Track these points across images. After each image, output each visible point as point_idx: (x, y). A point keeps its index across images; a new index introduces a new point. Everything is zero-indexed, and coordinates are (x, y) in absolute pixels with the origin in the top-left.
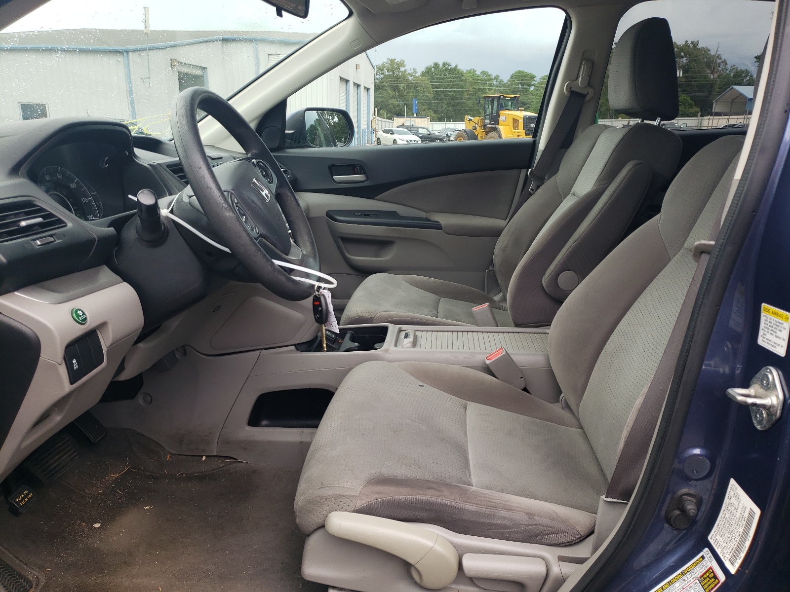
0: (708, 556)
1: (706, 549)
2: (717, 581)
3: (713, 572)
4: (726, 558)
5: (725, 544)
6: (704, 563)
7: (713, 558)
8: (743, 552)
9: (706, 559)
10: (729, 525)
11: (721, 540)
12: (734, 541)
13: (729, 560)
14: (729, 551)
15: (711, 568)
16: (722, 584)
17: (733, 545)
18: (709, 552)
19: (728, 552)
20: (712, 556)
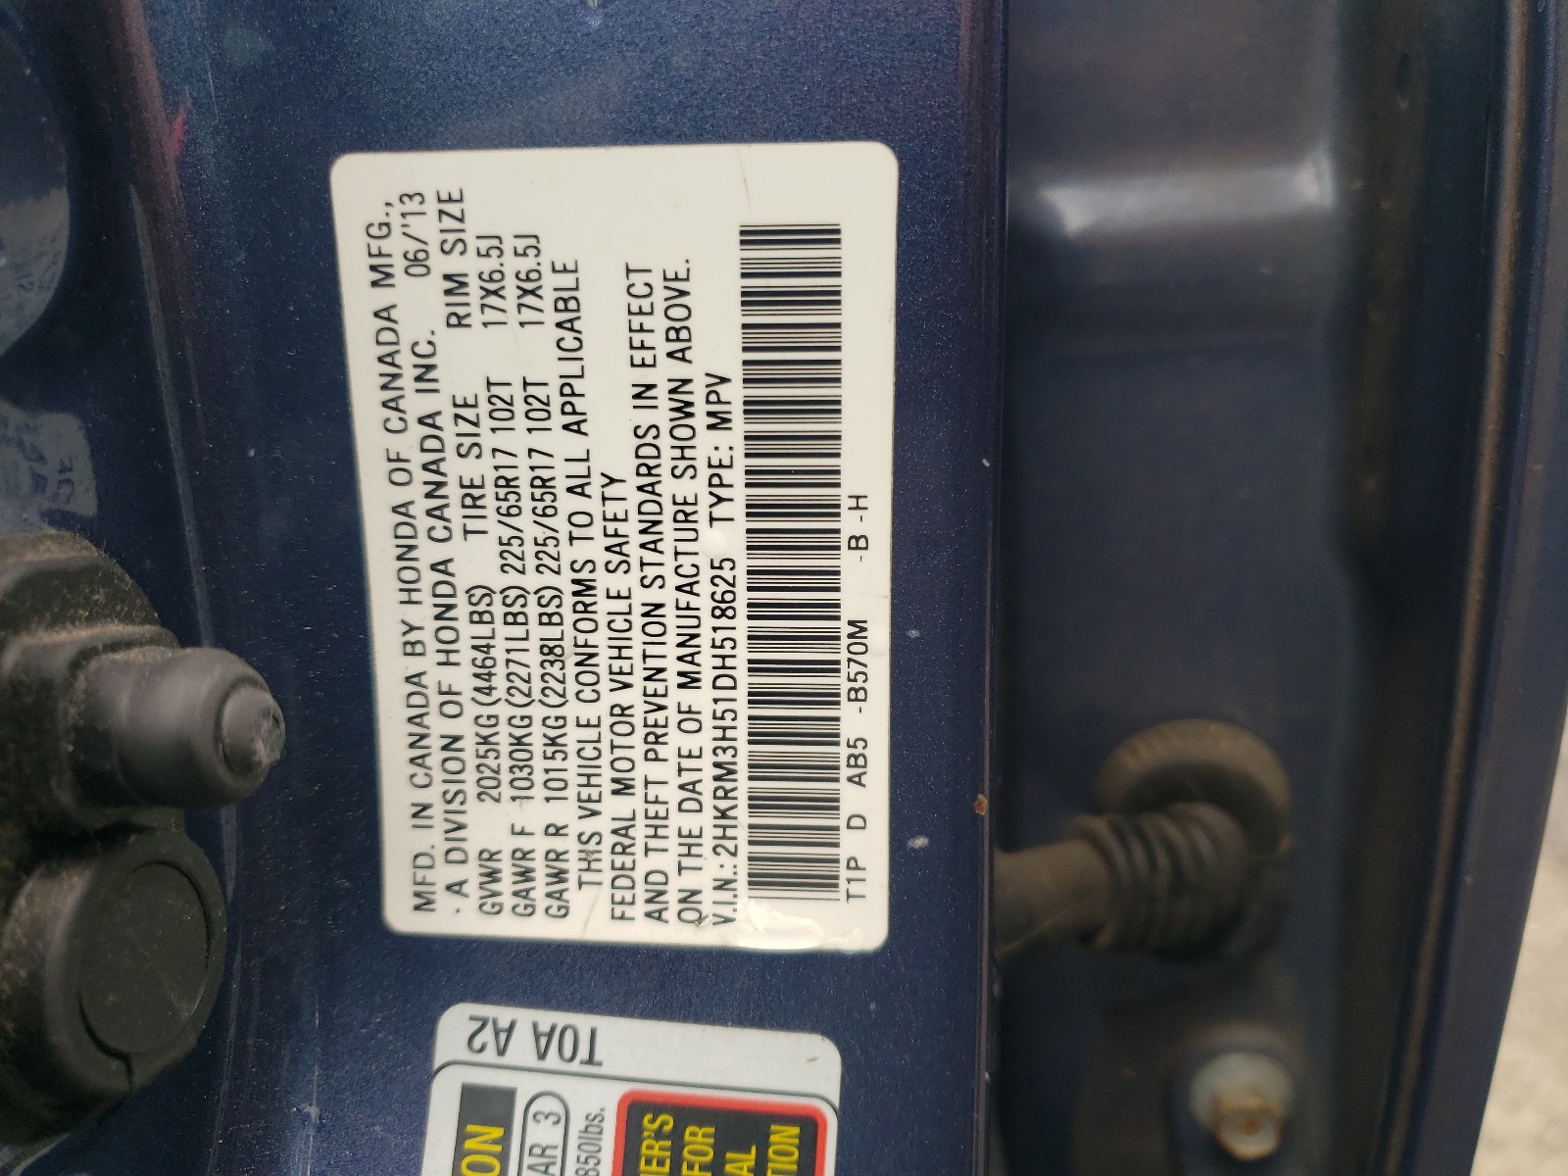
0: (522, 1049)
1: (455, 1025)
2: (784, 1138)
3: (688, 1112)
4: (708, 900)
5: (614, 807)
6: (543, 1134)
7: (583, 1022)
8: (858, 695)
9: (525, 1087)
10: (547, 619)
11: (537, 813)
12: (701, 699)
13: (756, 881)
14: (706, 820)
15: (635, 1110)
16: (842, 1114)
17: (706, 740)
18: (504, 1014)
19: (690, 841)
20: (547, 1019)
